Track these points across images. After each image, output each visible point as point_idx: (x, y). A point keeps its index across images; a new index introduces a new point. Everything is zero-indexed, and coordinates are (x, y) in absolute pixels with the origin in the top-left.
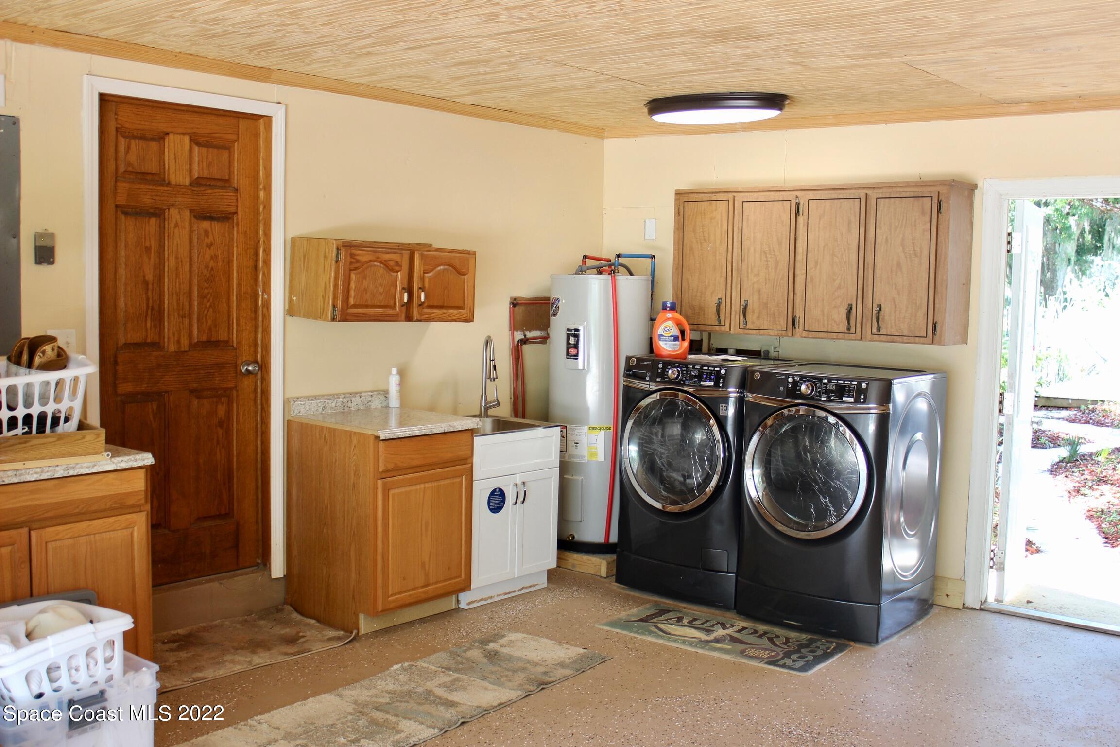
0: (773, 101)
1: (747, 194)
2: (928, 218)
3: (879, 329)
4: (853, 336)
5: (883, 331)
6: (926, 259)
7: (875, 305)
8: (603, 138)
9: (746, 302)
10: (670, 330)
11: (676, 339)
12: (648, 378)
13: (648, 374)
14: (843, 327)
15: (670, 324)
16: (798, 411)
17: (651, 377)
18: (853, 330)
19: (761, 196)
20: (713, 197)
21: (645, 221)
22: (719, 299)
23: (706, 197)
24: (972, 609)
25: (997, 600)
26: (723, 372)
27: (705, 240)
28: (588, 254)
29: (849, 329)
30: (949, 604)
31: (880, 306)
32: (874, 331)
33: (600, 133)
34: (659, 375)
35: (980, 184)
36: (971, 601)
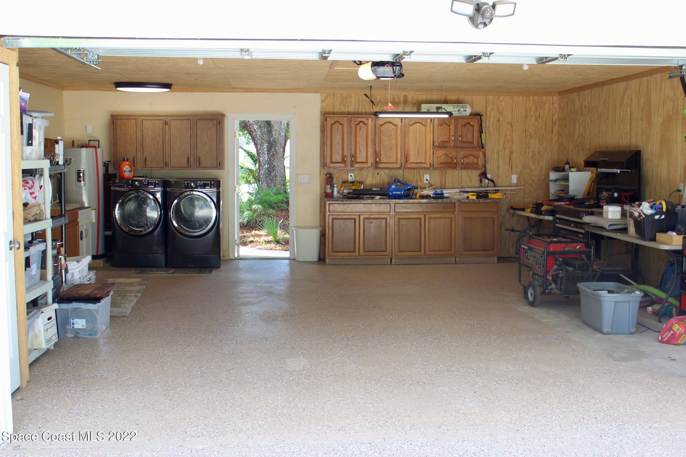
0: (167, 86)
1: (144, 117)
2: (216, 127)
3: (200, 165)
4: (190, 168)
5: (201, 166)
6: (215, 141)
7: (198, 157)
8: (63, 90)
9: (145, 157)
10: (128, 168)
11: (130, 172)
12: (125, 186)
13: (125, 185)
14: (186, 165)
15: (127, 166)
16: (190, 193)
17: (126, 186)
18: (190, 166)
19: (150, 118)
20: (129, 118)
21: (86, 126)
22: (134, 157)
23: (126, 117)
24: (232, 259)
25: (238, 256)
26: (157, 182)
27: (126, 134)
28: (91, 139)
29: (188, 165)
30: (225, 259)
31: (199, 157)
32: (198, 165)
33: (63, 88)
34: (130, 185)
35: (226, 115)
36: (231, 257)
